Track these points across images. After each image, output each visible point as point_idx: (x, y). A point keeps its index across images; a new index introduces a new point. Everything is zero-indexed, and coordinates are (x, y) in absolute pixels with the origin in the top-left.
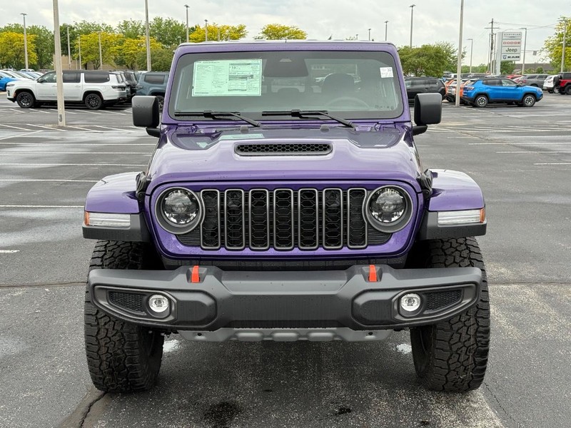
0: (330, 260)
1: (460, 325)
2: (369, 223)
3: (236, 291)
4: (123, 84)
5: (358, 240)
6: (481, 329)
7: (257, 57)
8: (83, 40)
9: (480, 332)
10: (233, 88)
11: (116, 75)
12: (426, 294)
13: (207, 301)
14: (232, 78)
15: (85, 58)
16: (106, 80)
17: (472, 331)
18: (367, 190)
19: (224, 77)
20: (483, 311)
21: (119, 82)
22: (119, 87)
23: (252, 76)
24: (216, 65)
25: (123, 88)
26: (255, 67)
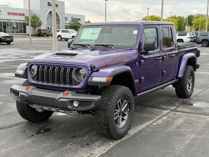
0: (64, 89)
1: (100, 114)
2: (74, 79)
3: (36, 94)
4: (193, 36)
5: (71, 83)
6: (106, 117)
7: (100, 27)
8: (195, 20)
9: (106, 118)
10: (91, 37)
11: (190, 33)
12: (79, 101)
13: (26, 95)
14: (92, 34)
15: (195, 27)
16: (186, 35)
17: (103, 117)
18: (75, 68)
19: (90, 33)
20: (107, 111)
21: (190, 35)
22: (190, 38)
23: (97, 33)
24: (89, 30)
25: (192, 38)
26: (98, 30)
